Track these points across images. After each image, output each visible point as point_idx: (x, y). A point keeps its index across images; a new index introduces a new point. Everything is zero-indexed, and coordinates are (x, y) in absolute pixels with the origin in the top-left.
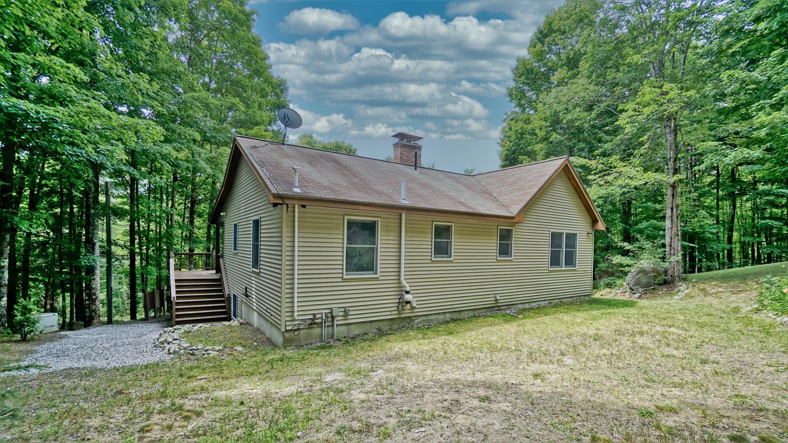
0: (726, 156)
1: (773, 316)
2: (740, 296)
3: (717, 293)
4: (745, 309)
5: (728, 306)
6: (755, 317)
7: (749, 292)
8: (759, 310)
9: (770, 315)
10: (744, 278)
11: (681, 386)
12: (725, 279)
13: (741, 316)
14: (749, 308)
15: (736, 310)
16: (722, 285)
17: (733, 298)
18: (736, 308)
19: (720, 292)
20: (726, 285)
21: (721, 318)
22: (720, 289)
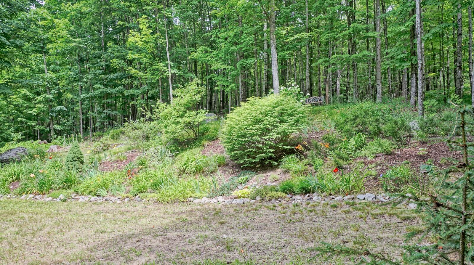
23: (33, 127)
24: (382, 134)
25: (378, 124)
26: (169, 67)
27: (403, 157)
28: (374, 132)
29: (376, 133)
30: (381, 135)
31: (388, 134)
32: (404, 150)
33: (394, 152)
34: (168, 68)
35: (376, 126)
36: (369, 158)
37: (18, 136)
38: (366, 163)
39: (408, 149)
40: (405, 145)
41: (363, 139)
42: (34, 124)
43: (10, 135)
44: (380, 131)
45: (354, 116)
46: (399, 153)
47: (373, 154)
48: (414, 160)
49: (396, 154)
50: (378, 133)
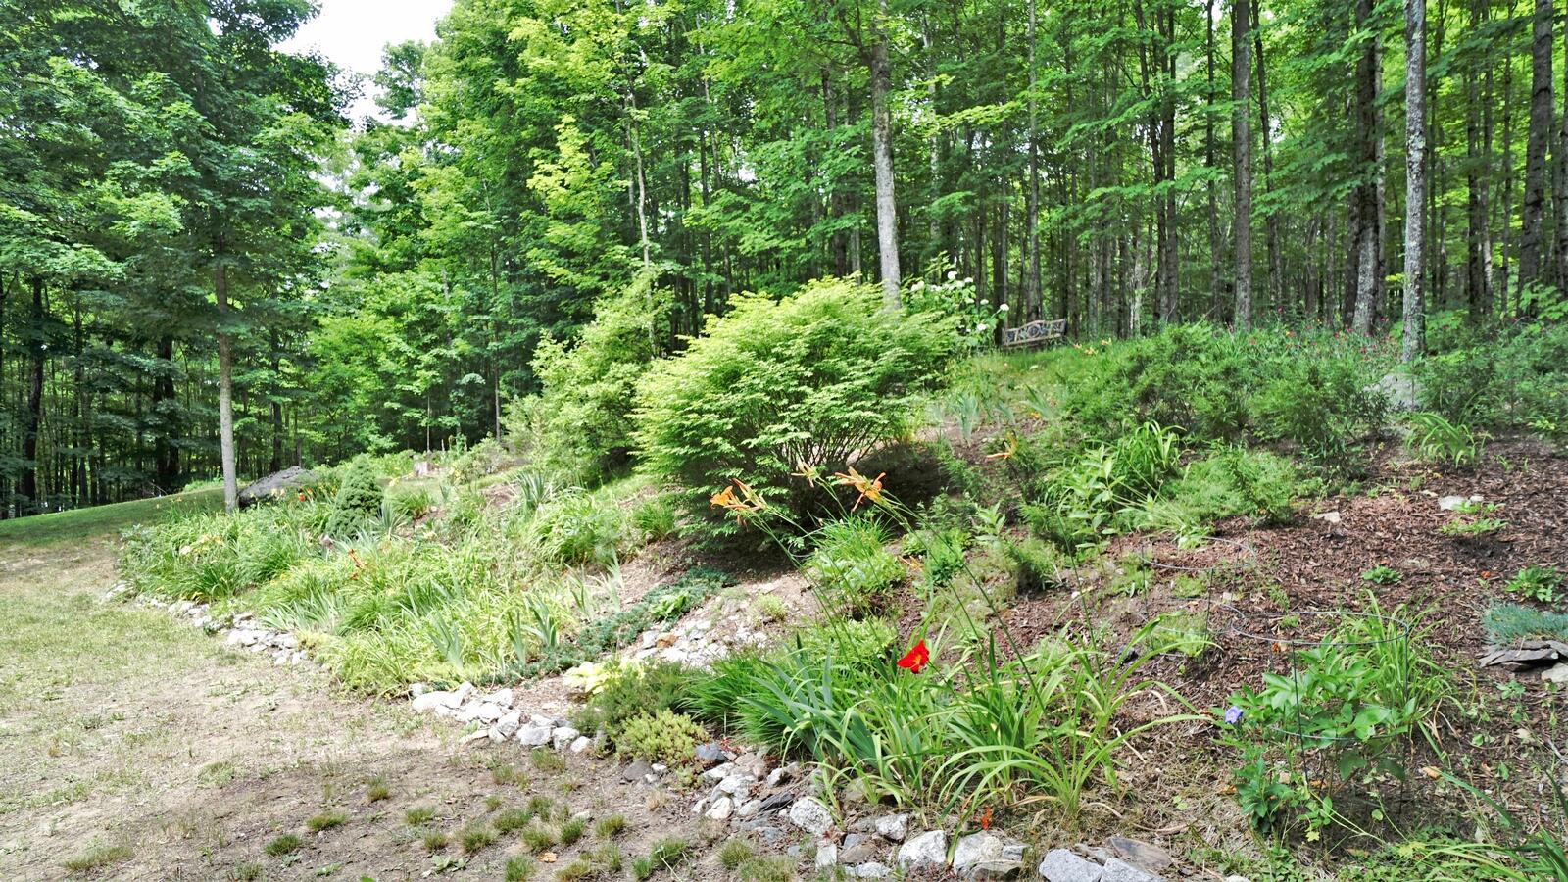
0: (53, 255)
1: (160, 604)
2: (81, 570)
3: (27, 570)
4: (102, 597)
5: (62, 598)
6: (127, 610)
7: (98, 563)
8: (130, 596)
9: (154, 601)
10: (81, 530)
11: (82, 795)
12: (38, 536)
13: (98, 612)
14: (109, 595)
15: (83, 602)
16: (35, 550)
17: (67, 577)
18: (81, 598)
19: (35, 567)
20: (45, 550)
21: (62, 623)
22: (32, 561)
23: (417, 421)
24: (1248, 428)
25: (1236, 386)
26: (646, 256)
27: (1355, 541)
28: (1212, 419)
29: (1220, 424)
30: (1244, 434)
31: (1279, 427)
32: (1358, 503)
33: (1306, 512)
34: (642, 259)
35: (1226, 394)
36: (1182, 540)
37: (386, 442)
38: (1164, 570)
39: (1383, 502)
40: (1362, 478)
41: (1166, 448)
42: (418, 416)
43: (367, 439)
44: (1241, 418)
45: (1132, 358)
46: (1334, 518)
47: (1203, 518)
48: (1424, 564)
49: (1317, 524)
50: (1231, 427)
